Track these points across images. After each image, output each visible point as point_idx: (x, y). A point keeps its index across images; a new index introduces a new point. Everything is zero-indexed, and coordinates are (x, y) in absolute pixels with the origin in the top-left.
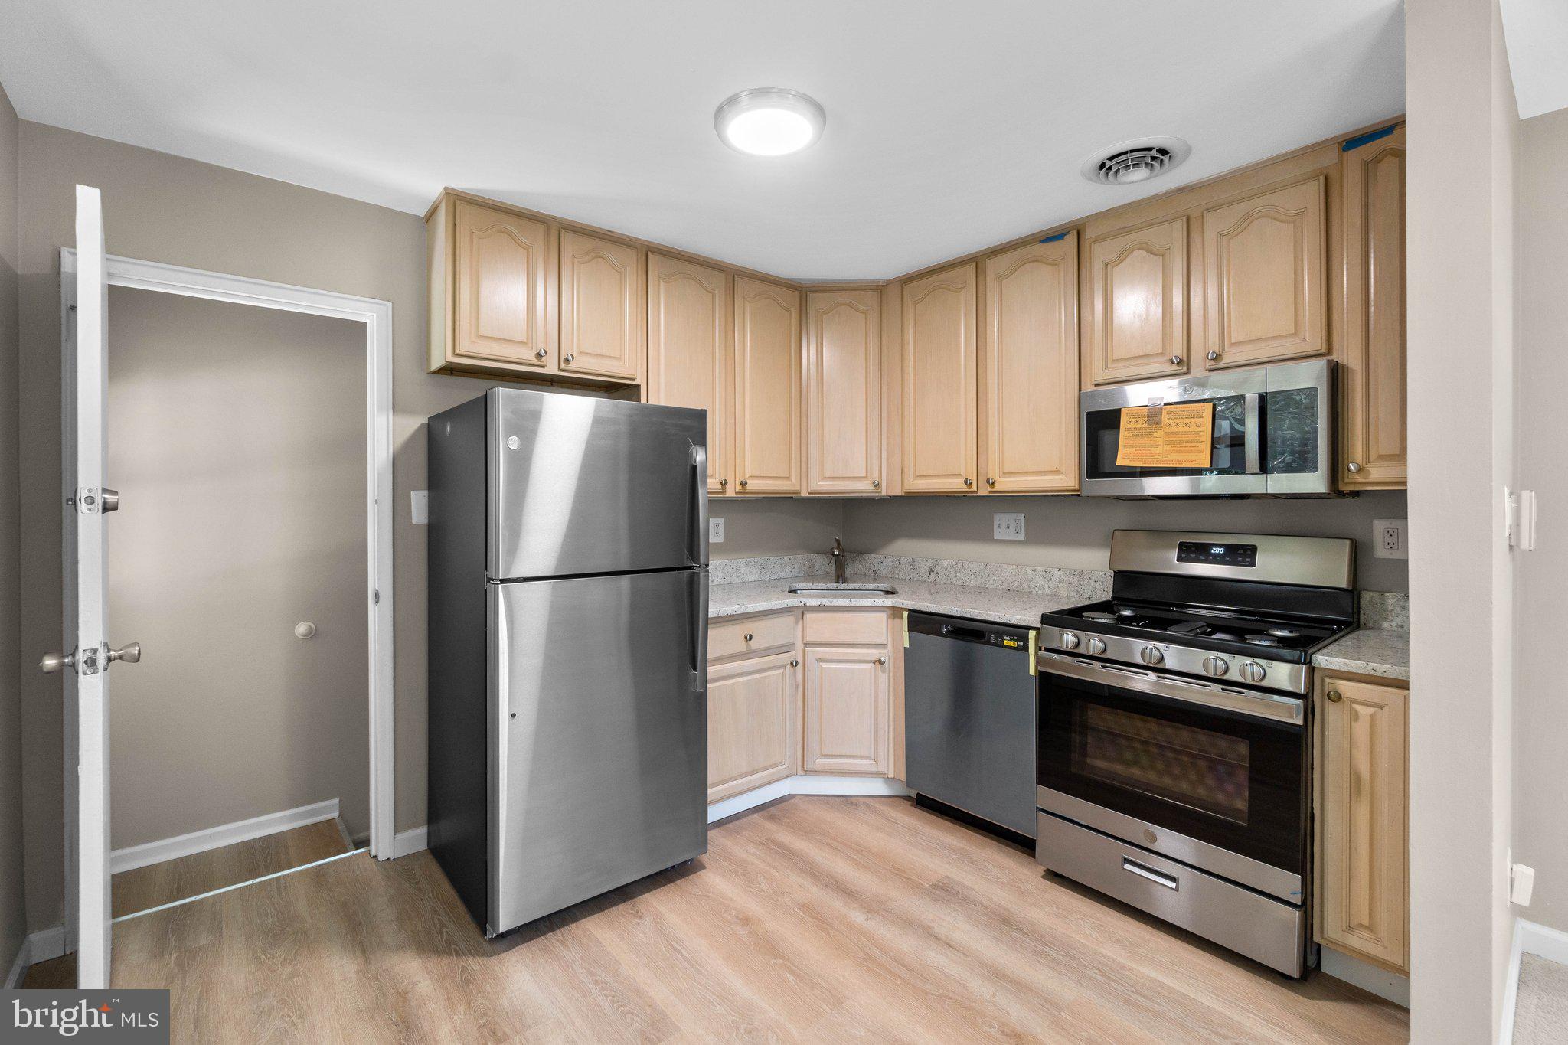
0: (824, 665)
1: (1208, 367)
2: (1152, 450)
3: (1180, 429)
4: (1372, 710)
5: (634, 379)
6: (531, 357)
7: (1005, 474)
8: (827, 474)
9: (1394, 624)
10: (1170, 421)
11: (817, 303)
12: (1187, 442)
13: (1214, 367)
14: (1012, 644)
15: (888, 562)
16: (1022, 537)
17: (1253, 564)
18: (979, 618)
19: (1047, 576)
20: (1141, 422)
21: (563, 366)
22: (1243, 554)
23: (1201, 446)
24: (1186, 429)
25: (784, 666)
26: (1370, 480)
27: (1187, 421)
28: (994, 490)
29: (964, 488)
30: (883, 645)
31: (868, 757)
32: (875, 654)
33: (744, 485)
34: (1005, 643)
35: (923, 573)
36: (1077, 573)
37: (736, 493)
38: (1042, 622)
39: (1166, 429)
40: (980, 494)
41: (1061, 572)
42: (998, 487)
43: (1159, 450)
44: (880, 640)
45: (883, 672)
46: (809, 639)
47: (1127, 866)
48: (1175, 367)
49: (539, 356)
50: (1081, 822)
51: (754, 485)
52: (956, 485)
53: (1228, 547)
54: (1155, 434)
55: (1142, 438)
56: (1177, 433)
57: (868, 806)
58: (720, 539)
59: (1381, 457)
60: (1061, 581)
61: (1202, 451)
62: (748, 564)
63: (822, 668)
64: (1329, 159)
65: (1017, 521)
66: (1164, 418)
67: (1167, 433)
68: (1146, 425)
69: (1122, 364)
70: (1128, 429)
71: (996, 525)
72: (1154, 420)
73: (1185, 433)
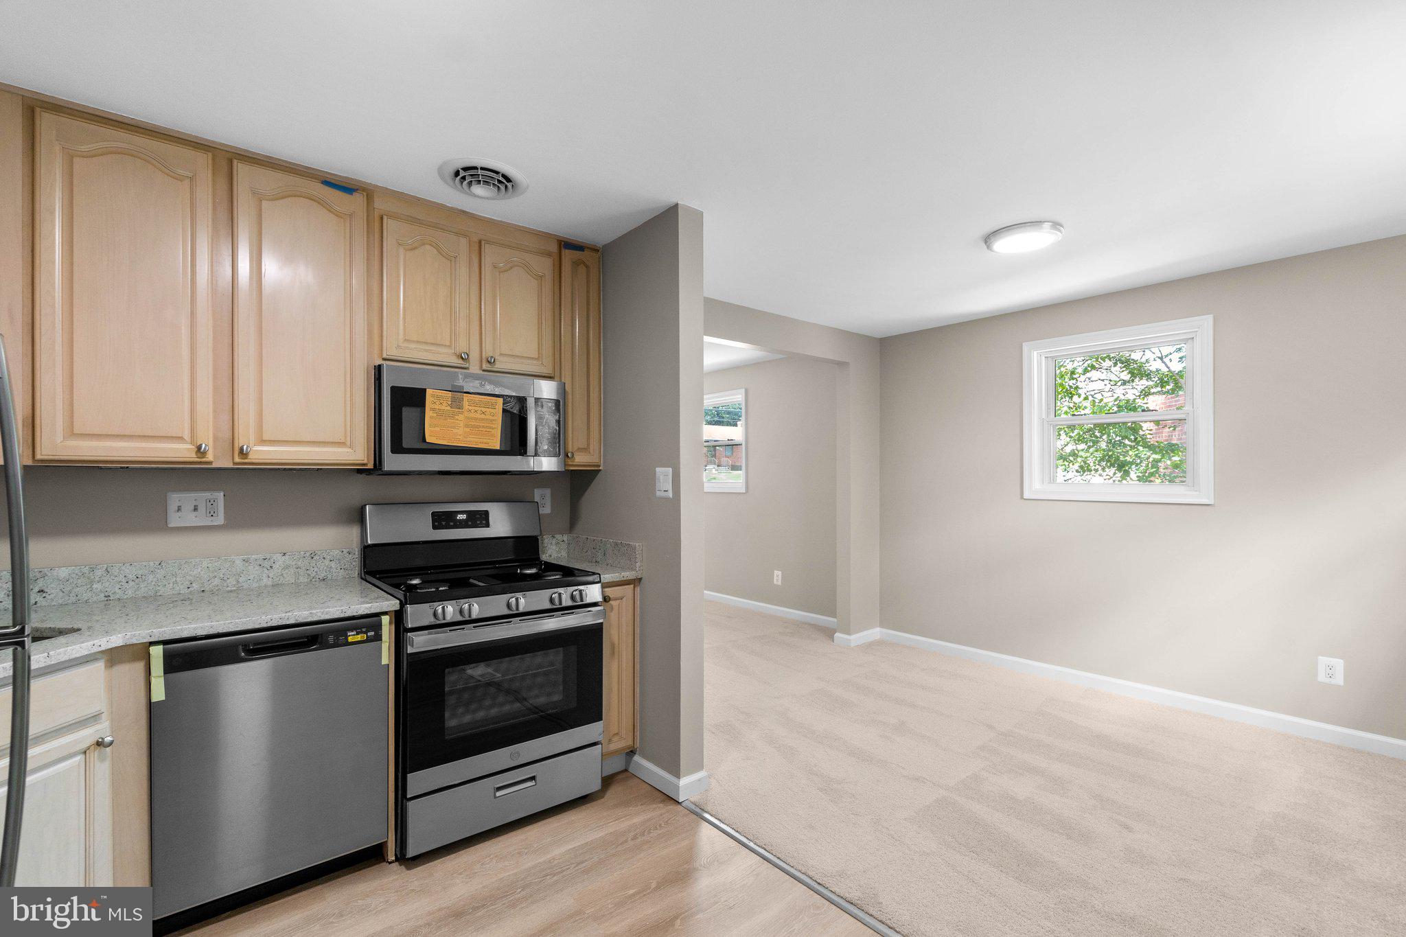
1: (484, 367)
2: (455, 431)
3: (478, 416)
4: (618, 601)
7: (263, 442)
9: (547, 555)
10: (470, 408)
12: (483, 427)
13: (489, 369)
14: (359, 638)
16: (220, 520)
17: (487, 525)
18: (309, 619)
19: (267, 564)
20: (445, 404)
22: (481, 519)
23: (493, 431)
24: (483, 416)
26: (574, 463)
27: (484, 410)
28: (246, 461)
30: (96, 718)
34: (350, 639)
38: (403, 603)
39: (466, 414)
41: (287, 557)
42: (253, 457)
43: (460, 431)
44: (97, 707)
45: (103, 760)
47: (498, 794)
48: (461, 361)
50: (456, 782)
53: (471, 514)
54: (456, 417)
55: (446, 419)
56: (476, 419)
59: (579, 449)
61: (493, 436)
64: (554, 248)
66: (466, 403)
67: (468, 418)
68: (449, 408)
69: (413, 346)
70: (433, 410)
71: (172, 506)
72: (457, 404)
73: (483, 419)
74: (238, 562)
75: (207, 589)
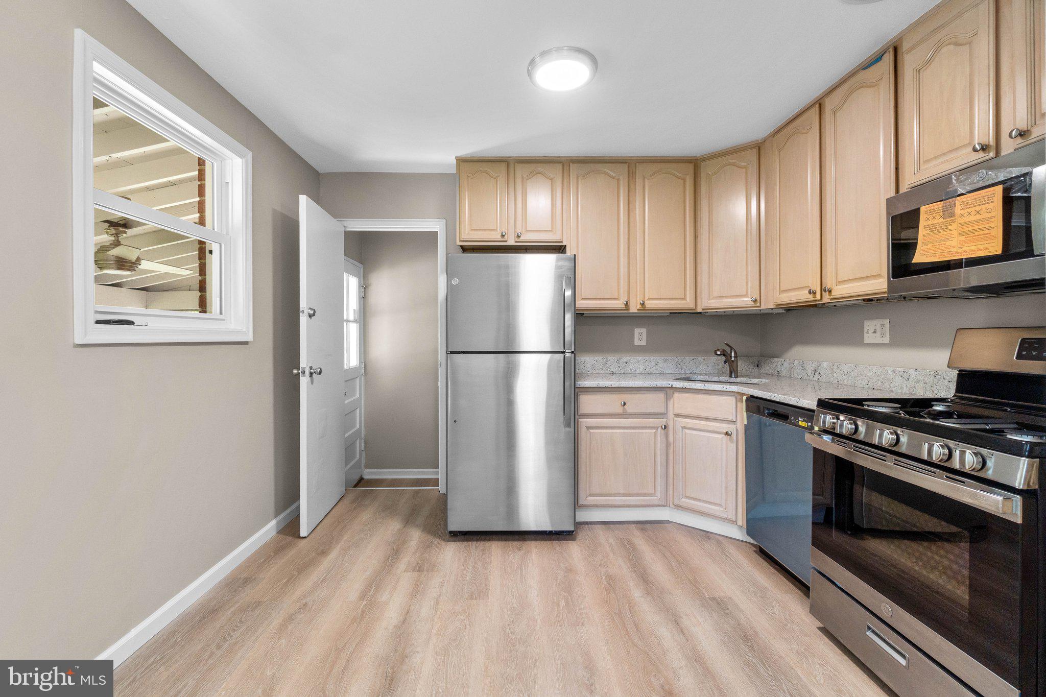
0: (687, 431)
1: (1016, 146)
2: (948, 243)
3: (973, 218)
5: (562, 242)
6: (499, 237)
8: (716, 294)
10: (963, 212)
11: (707, 170)
12: (979, 230)
13: (1022, 145)
14: (804, 424)
15: (786, 365)
16: (887, 340)
18: (784, 402)
19: (906, 376)
20: (937, 217)
21: (516, 240)
23: (993, 232)
24: (978, 217)
25: (656, 428)
27: (978, 208)
28: (835, 297)
29: (810, 297)
30: (729, 422)
31: (720, 505)
32: (725, 427)
33: (643, 304)
34: (800, 423)
35: (809, 373)
36: (932, 373)
37: (638, 310)
38: (818, 406)
39: (959, 220)
40: (824, 301)
41: (918, 372)
43: (954, 243)
44: (731, 417)
45: (732, 442)
46: (679, 411)
47: (869, 633)
48: (981, 154)
49: (503, 236)
51: (650, 304)
52: (803, 296)
54: (950, 227)
55: (939, 233)
56: (969, 222)
57: (718, 542)
58: (644, 343)
60: (918, 381)
61: (995, 237)
62: (665, 361)
63: (686, 433)
65: (882, 326)
66: (958, 210)
67: (961, 225)
68: (942, 220)
69: (934, 163)
70: (926, 227)
71: (866, 330)
72: (949, 213)
73: (978, 221)
74: (890, 371)
75: (875, 388)
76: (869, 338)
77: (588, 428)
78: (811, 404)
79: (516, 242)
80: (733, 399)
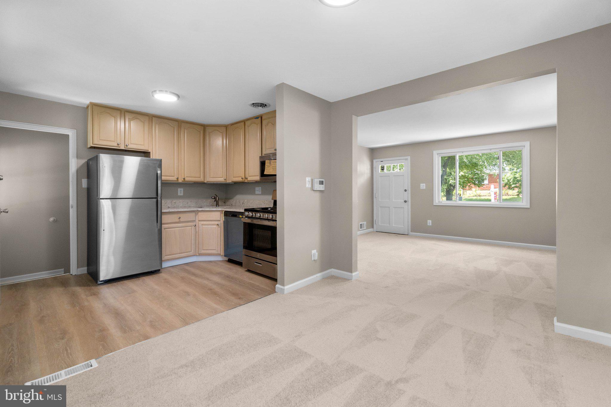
0: (204, 226)
5: (148, 150)
6: (116, 145)
7: (249, 176)
8: (211, 176)
11: (209, 130)
15: (234, 202)
19: (264, 203)
20: (269, 164)
21: (125, 147)
25: (192, 226)
29: (242, 180)
30: (219, 221)
31: (215, 250)
32: (217, 223)
33: (184, 179)
34: (240, 216)
35: (241, 204)
37: (182, 181)
40: (245, 181)
41: (267, 202)
42: (249, 179)
43: (271, 170)
44: (219, 219)
45: (219, 227)
46: (200, 219)
49: (118, 144)
51: (187, 179)
52: (239, 179)
55: (269, 167)
56: (273, 166)
57: (215, 262)
58: (182, 194)
62: (191, 202)
65: (260, 189)
69: (268, 150)
71: (256, 190)
76: (257, 192)
77: (165, 229)
78: (243, 211)
79: (125, 148)
80: (219, 213)
